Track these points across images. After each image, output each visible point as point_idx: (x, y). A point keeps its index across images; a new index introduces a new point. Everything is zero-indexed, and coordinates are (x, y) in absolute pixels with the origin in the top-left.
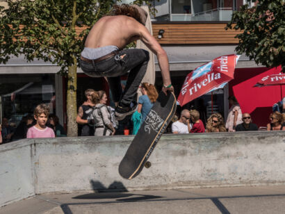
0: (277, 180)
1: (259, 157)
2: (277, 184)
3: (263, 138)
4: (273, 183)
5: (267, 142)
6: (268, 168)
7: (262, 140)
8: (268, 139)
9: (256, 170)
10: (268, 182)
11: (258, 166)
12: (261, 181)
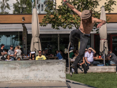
0: (55, 80)
1: (47, 71)
2: (54, 82)
3: (49, 63)
4: (53, 81)
5: (50, 65)
6: (51, 75)
7: (48, 64)
8: (51, 63)
9: (45, 76)
10: (50, 81)
11: (47, 74)
12: (48, 80)
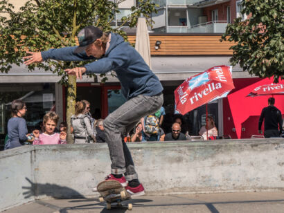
0: (269, 186)
1: (252, 164)
2: (269, 190)
3: (256, 146)
4: (265, 189)
5: (259, 150)
6: (260, 175)
7: (255, 148)
8: (261, 146)
9: (249, 176)
10: (260, 188)
11: (251, 172)
12: (253, 187)
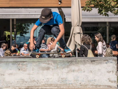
0: (102, 84)
1: (91, 72)
2: (101, 87)
3: (94, 61)
4: (99, 86)
5: (96, 63)
6: (97, 78)
7: (93, 62)
8: (97, 62)
9: (89, 79)
10: (96, 86)
11: (91, 76)
12: (92, 85)
